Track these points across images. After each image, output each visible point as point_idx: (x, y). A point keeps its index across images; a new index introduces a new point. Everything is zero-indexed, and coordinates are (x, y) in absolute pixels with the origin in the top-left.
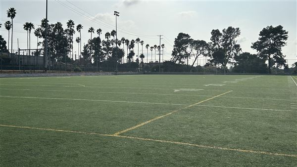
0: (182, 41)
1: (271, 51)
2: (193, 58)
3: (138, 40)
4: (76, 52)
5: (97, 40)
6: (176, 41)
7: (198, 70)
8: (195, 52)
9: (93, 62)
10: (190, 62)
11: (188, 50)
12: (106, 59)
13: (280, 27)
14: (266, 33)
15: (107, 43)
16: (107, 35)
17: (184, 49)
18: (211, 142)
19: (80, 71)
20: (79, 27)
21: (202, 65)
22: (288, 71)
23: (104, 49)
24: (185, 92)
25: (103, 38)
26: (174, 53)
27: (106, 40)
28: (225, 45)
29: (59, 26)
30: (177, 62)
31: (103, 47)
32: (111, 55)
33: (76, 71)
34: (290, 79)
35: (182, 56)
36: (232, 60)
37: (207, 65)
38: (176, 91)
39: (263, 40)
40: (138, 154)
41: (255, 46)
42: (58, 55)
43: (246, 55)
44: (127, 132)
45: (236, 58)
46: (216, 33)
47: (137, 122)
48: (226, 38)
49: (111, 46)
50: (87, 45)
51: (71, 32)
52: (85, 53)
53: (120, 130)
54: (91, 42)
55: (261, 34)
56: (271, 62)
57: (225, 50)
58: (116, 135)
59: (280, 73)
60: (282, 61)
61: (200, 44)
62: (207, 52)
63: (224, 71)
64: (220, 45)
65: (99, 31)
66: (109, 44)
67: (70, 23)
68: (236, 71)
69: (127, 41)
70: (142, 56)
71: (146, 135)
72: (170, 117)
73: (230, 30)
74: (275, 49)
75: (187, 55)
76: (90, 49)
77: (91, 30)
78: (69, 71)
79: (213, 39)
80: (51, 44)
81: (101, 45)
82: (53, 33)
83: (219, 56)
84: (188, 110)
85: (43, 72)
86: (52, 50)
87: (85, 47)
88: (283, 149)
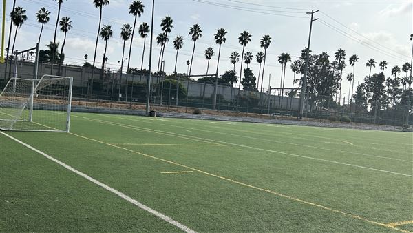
4: (345, 94)
5: (380, 77)
9: (369, 109)
12: (391, 105)
15: (395, 83)
16: (395, 70)
19: (348, 122)
20: (354, 59)
23: (389, 91)
27: (393, 78)
29: (324, 58)
31: (387, 88)
32: (399, 101)
33: (343, 121)
42: (320, 97)
44: (410, 225)
49: (401, 87)
50: (363, 85)
51: (341, 66)
52: (359, 97)
53: (399, 220)
54: (368, 80)
65: (383, 64)
66: (398, 84)
67: (340, 54)
76: (367, 91)
77: (371, 63)
78: (332, 120)
80: (311, 83)
81: (384, 84)
82: (315, 67)
85: (297, 119)
86: (312, 89)
87: (360, 88)
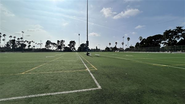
0: (48, 43)
1: (72, 46)
2: (52, 48)
3: (32, 41)
5: (14, 41)
6: (46, 43)
7: (54, 51)
8: (53, 46)
9: (11, 48)
10: (51, 48)
11: (50, 45)
12: (18, 47)
13: (74, 41)
14: (71, 42)
15: (19, 42)
16: (18, 39)
17: (49, 45)
18: (58, 71)
19: (5, 51)
20: (4, 35)
21: (55, 50)
22: (76, 51)
23: (17, 44)
24: (50, 57)
25: (16, 39)
26: (46, 46)
27: (18, 41)
28: (61, 44)
30: (47, 49)
31: (16, 43)
32: (20, 46)
33: (2, 51)
34: (77, 53)
35: (48, 47)
36: (63, 48)
37: (56, 49)
38: (47, 57)
39: (70, 44)
40: (33, 78)
41: (68, 45)
43: (66, 47)
44: (28, 72)
45: (64, 48)
46: (58, 41)
47: (32, 68)
48: (61, 43)
49: (20, 43)
50: (8, 42)
52: (8, 45)
53: (25, 71)
54: (11, 41)
55: (70, 42)
56: (72, 49)
57: (61, 46)
58: (23, 73)
59: (74, 52)
60: (75, 49)
61: (54, 44)
62: (56, 46)
63: (61, 51)
64: (60, 44)
65: (15, 37)
66: (20, 42)
68: (64, 51)
69: (28, 42)
70: (34, 47)
71: (36, 72)
72: (44, 65)
73: (62, 41)
74: (73, 46)
75: (50, 47)
76: (10, 43)
77: (11, 36)
79: (58, 43)
81: (15, 42)
83: (60, 47)
84: (51, 62)
87: (8, 43)
88: (75, 69)
